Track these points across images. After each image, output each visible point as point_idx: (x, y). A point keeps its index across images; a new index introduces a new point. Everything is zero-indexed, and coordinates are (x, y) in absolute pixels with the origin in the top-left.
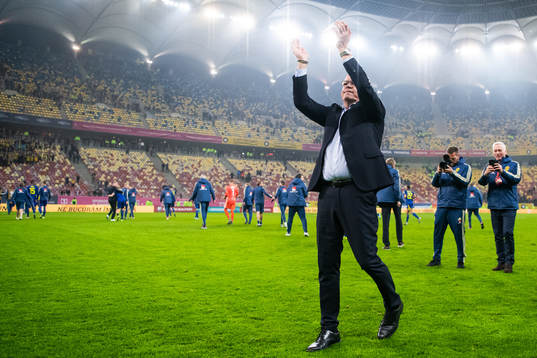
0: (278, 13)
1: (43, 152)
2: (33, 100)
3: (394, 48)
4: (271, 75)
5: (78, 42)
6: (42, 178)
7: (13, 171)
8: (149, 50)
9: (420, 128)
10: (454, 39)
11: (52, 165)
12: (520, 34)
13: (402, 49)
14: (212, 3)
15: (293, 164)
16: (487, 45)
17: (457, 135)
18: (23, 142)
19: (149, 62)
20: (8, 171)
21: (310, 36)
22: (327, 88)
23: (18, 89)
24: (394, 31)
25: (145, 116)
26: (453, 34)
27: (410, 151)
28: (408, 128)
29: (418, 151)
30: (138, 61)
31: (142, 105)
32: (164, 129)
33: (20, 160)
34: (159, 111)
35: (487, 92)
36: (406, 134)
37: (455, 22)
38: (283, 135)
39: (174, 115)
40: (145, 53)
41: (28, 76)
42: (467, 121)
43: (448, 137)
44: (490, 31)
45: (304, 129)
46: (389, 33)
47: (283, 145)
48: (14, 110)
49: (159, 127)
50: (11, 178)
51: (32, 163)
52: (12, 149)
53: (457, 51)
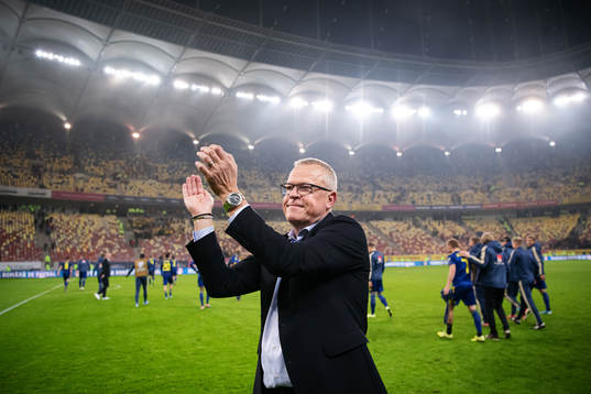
0: (351, 95)
1: (175, 226)
2: (167, 186)
3: (458, 112)
4: (349, 148)
5: (197, 138)
6: (177, 247)
7: (156, 242)
8: (250, 138)
9: (489, 183)
10: (514, 98)
11: (184, 235)
12: (583, 85)
13: (465, 113)
14: (297, 94)
15: (374, 223)
16: (548, 99)
17: (526, 186)
18: (162, 219)
19: (251, 147)
20: (152, 242)
21: (381, 110)
22: (399, 154)
23: (156, 178)
24: (458, 97)
25: (250, 192)
26: (513, 93)
27: (481, 205)
28: (477, 183)
29: (489, 204)
30: (243, 148)
31: (248, 183)
32: (266, 201)
33: (160, 234)
34: (261, 186)
35: (552, 144)
36: (476, 190)
37: (514, 82)
38: (364, 198)
39: (273, 189)
40: (247, 141)
41: (163, 168)
42: (534, 173)
43: (517, 189)
44: (550, 85)
45: (381, 192)
46: (451, 101)
47: (364, 208)
48: (154, 195)
49: (261, 200)
50: (154, 248)
51: (169, 235)
52: (154, 225)
53: (519, 108)
